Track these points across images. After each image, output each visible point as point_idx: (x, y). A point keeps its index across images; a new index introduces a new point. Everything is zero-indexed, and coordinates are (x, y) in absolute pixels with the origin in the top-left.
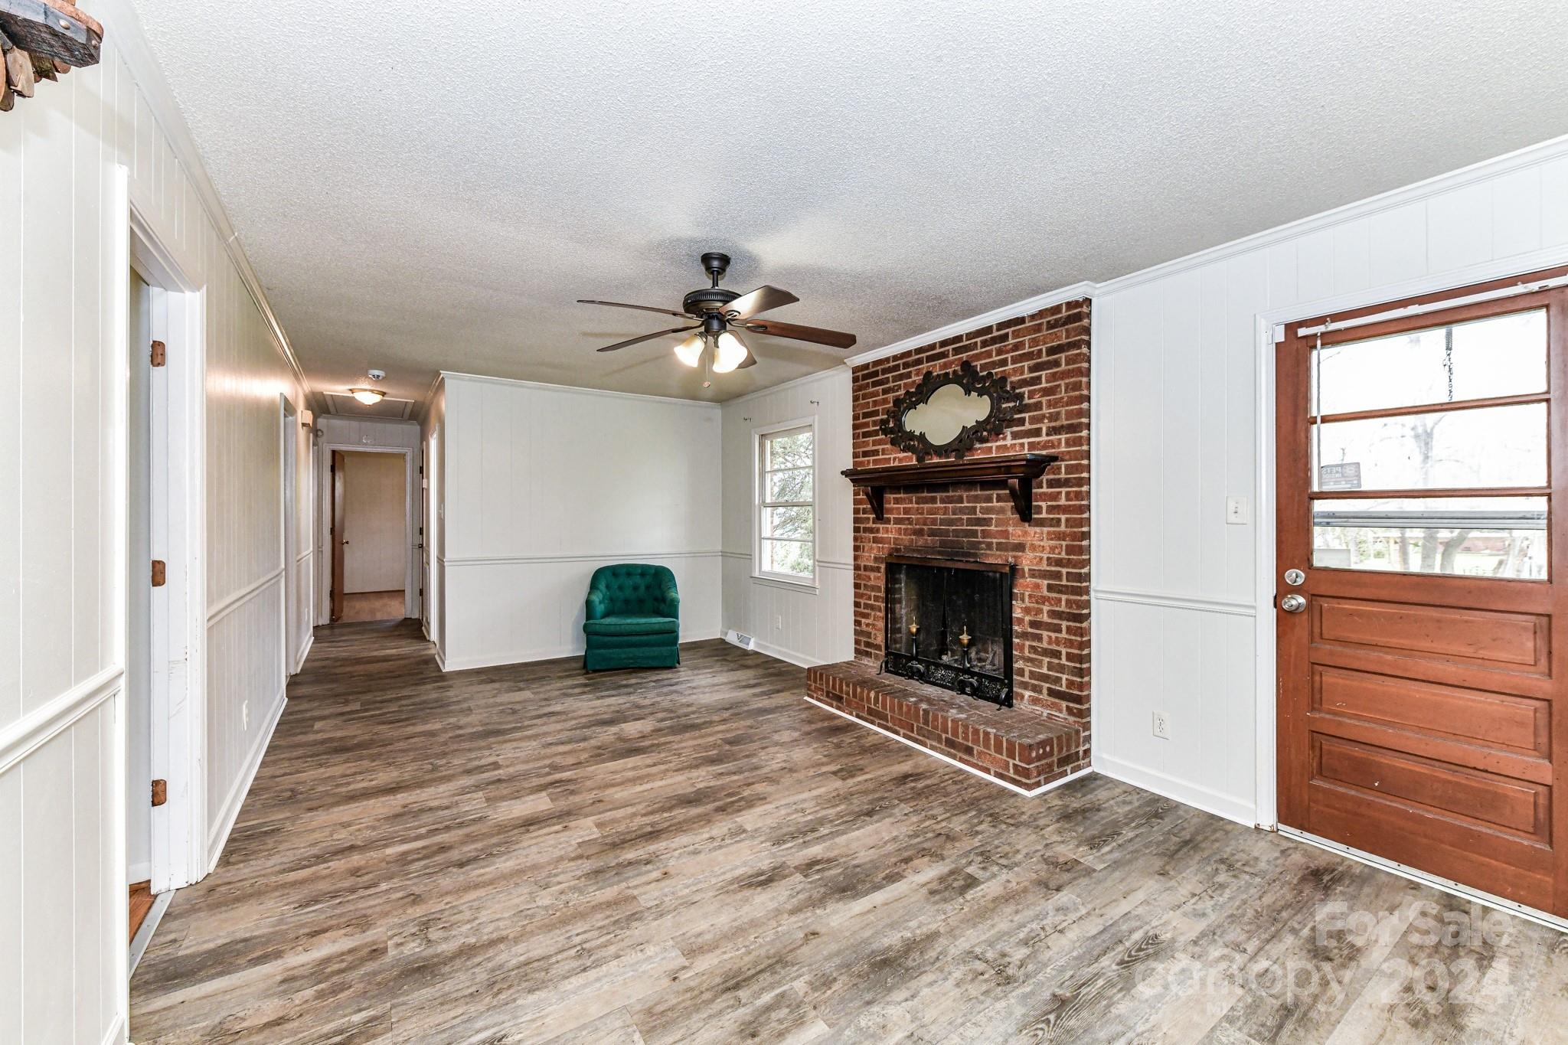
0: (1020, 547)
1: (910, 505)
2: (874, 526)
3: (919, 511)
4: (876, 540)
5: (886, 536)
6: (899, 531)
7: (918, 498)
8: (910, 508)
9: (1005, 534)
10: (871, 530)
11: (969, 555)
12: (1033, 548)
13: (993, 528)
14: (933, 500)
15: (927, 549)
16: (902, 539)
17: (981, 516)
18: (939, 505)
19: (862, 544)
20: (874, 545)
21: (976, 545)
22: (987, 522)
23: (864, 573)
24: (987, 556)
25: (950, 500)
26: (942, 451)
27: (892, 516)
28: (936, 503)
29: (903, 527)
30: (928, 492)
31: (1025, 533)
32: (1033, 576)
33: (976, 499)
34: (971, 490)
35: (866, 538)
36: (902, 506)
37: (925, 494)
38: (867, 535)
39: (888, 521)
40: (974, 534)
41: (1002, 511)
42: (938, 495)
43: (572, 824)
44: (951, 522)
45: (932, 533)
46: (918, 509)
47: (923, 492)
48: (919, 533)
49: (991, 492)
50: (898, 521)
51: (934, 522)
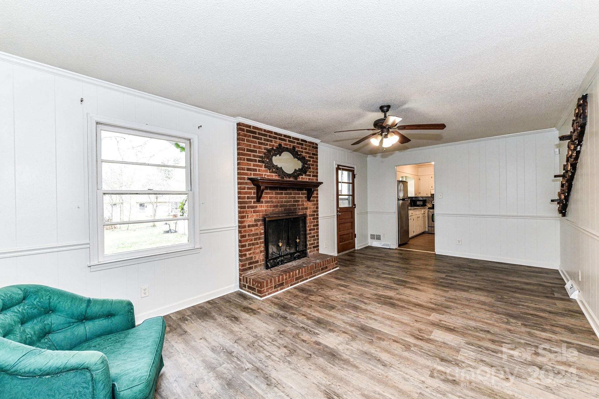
0: (306, 208)
1: (272, 195)
2: (254, 205)
3: (276, 198)
4: (255, 212)
5: (261, 209)
6: (267, 206)
7: (276, 193)
8: (272, 197)
9: (303, 205)
10: (252, 207)
11: (293, 213)
12: (310, 208)
13: (300, 203)
14: (282, 194)
15: (279, 213)
16: (269, 210)
17: (297, 199)
18: (284, 195)
19: (246, 215)
20: (254, 214)
21: (295, 209)
22: (298, 201)
23: (248, 229)
24: (298, 212)
25: (288, 194)
26: (289, 176)
27: (264, 200)
28: (283, 195)
29: (269, 204)
30: (279, 190)
31: (308, 204)
32: (309, 216)
33: (296, 194)
34: (294, 191)
35: (249, 211)
36: (268, 196)
37: (278, 191)
38: (250, 209)
39: (262, 202)
40: (295, 205)
41: (302, 198)
42: (283, 192)
43: (437, 320)
44: (288, 202)
45: (281, 206)
46: (276, 197)
47: (278, 190)
48: (276, 206)
49: (300, 192)
50: (267, 202)
51: (282, 202)
